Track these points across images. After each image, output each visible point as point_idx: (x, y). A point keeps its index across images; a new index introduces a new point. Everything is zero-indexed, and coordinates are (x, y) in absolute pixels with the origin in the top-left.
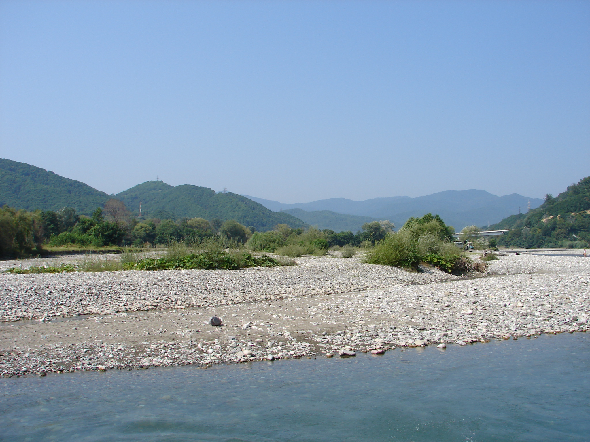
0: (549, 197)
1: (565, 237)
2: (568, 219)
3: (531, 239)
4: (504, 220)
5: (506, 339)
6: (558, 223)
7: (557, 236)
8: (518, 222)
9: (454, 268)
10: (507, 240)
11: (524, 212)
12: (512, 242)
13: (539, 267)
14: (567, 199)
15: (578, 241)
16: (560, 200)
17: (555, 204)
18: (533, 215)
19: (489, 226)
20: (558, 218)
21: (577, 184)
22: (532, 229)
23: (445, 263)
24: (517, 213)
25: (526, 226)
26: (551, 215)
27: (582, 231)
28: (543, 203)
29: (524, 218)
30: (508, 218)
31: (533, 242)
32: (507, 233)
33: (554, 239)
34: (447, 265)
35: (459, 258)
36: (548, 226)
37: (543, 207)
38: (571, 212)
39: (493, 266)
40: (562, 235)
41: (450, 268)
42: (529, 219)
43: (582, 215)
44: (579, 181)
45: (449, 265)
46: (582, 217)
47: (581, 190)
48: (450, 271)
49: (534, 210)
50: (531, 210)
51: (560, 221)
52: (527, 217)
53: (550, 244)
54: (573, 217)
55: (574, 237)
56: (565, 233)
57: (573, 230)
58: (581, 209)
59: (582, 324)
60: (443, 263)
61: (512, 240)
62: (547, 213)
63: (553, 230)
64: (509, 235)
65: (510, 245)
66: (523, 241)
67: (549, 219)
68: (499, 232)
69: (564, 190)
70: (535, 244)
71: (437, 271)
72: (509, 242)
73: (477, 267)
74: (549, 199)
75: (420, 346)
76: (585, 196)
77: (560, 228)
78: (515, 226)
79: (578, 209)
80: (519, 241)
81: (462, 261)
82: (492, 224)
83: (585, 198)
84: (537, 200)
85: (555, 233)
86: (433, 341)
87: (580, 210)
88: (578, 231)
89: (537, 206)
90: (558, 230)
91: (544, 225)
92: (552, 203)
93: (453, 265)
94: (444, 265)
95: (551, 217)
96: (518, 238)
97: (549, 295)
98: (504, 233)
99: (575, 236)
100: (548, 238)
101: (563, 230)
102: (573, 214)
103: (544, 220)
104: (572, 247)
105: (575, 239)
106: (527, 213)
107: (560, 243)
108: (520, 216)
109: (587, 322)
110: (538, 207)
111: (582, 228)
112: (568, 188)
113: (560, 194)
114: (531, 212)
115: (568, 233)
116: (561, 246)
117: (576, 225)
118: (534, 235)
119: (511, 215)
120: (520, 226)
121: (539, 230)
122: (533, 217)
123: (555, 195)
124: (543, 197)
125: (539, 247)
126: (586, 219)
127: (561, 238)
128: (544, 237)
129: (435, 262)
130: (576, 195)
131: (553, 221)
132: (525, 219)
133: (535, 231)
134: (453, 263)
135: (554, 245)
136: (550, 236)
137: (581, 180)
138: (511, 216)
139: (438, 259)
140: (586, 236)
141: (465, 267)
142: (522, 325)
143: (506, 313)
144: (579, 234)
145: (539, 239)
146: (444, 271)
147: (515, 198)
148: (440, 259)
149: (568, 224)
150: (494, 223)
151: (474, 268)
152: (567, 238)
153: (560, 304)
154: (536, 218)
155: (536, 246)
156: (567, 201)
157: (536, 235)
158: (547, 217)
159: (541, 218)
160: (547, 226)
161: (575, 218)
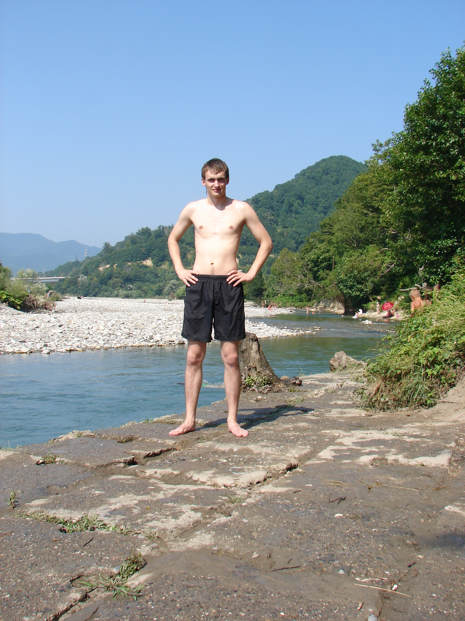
0: (107, 245)
1: (121, 287)
2: (124, 268)
3: (87, 287)
4: (60, 267)
5: (98, 349)
6: (114, 272)
7: (113, 285)
8: (74, 269)
9: (22, 305)
10: (63, 287)
11: (81, 259)
12: (68, 289)
13: (105, 307)
14: (125, 248)
15: (133, 291)
16: (118, 249)
17: (113, 253)
18: (90, 263)
19: (44, 272)
20: (115, 267)
21: (135, 234)
22: (89, 277)
23: (14, 300)
24: (73, 260)
25: (83, 273)
26: (108, 264)
27: (138, 281)
28: (100, 251)
29: (80, 266)
30: (64, 265)
31: (89, 290)
32: (63, 280)
33: (111, 288)
34: (16, 301)
35: (28, 296)
36: (105, 275)
37: (100, 255)
38: (128, 261)
39: (59, 305)
40: (119, 284)
41: (18, 305)
42: (86, 267)
43: (138, 265)
44: (137, 231)
45: (18, 302)
46: (138, 267)
47: (139, 240)
48: (19, 308)
49: (91, 258)
50: (88, 258)
51: (116, 270)
52: (84, 265)
53: (106, 293)
54: (129, 266)
55: (129, 287)
56: (121, 283)
57: (128, 280)
58: (138, 259)
59: (158, 341)
60: (12, 299)
61: (68, 287)
62: (104, 262)
63: (110, 278)
64: (65, 282)
65: (66, 292)
66: (80, 289)
67: (106, 268)
68: (55, 279)
69: (122, 239)
70: (91, 293)
71: (6, 307)
72: (65, 289)
73: (45, 305)
74: (107, 247)
75: (26, 353)
76: (143, 247)
77: (116, 278)
78: (71, 273)
79: (135, 259)
80: (75, 289)
81: (30, 299)
82: (47, 271)
83: (142, 249)
84: (95, 248)
85: (111, 282)
86: (36, 349)
87: (136, 260)
88: (134, 281)
89: (94, 254)
90: (115, 279)
91: (100, 274)
92: (110, 252)
93: (22, 302)
94: (13, 302)
95: (108, 266)
96: (74, 285)
97: (123, 323)
98: (60, 280)
99: (131, 286)
100: (104, 287)
101: (119, 280)
102: (130, 263)
103: (101, 269)
104: (127, 297)
105: (131, 289)
106: (84, 261)
107: (116, 292)
108: (77, 263)
109: (161, 340)
110: (96, 255)
111: (138, 278)
112: (126, 238)
113: (118, 243)
114: (88, 260)
115: (125, 283)
116: (117, 296)
117: (132, 275)
118: (90, 284)
119: (67, 261)
120: (77, 273)
121: (95, 279)
122: (91, 265)
123: (113, 244)
124: (100, 246)
125: (95, 296)
126: (141, 270)
127: (117, 287)
128: (101, 286)
129: (4, 298)
130: (133, 245)
131: (110, 269)
132: (82, 267)
133: (92, 279)
134: (22, 300)
135: (110, 294)
136: (107, 285)
137: (139, 230)
138: (68, 263)
139: (7, 295)
140: (141, 286)
141: (34, 304)
142: (108, 340)
143: (92, 333)
144: (135, 284)
145: (95, 287)
146: (12, 307)
147: (72, 244)
148: (9, 295)
149: (125, 273)
150: (49, 270)
151: (43, 306)
152: (123, 287)
153: (135, 329)
154: (94, 266)
155: (92, 294)
156: (124, 251)
157: (92, 283)
158: (104, 265)
159: (98, 266)
160: (103, 274)
161: (131, 268)
